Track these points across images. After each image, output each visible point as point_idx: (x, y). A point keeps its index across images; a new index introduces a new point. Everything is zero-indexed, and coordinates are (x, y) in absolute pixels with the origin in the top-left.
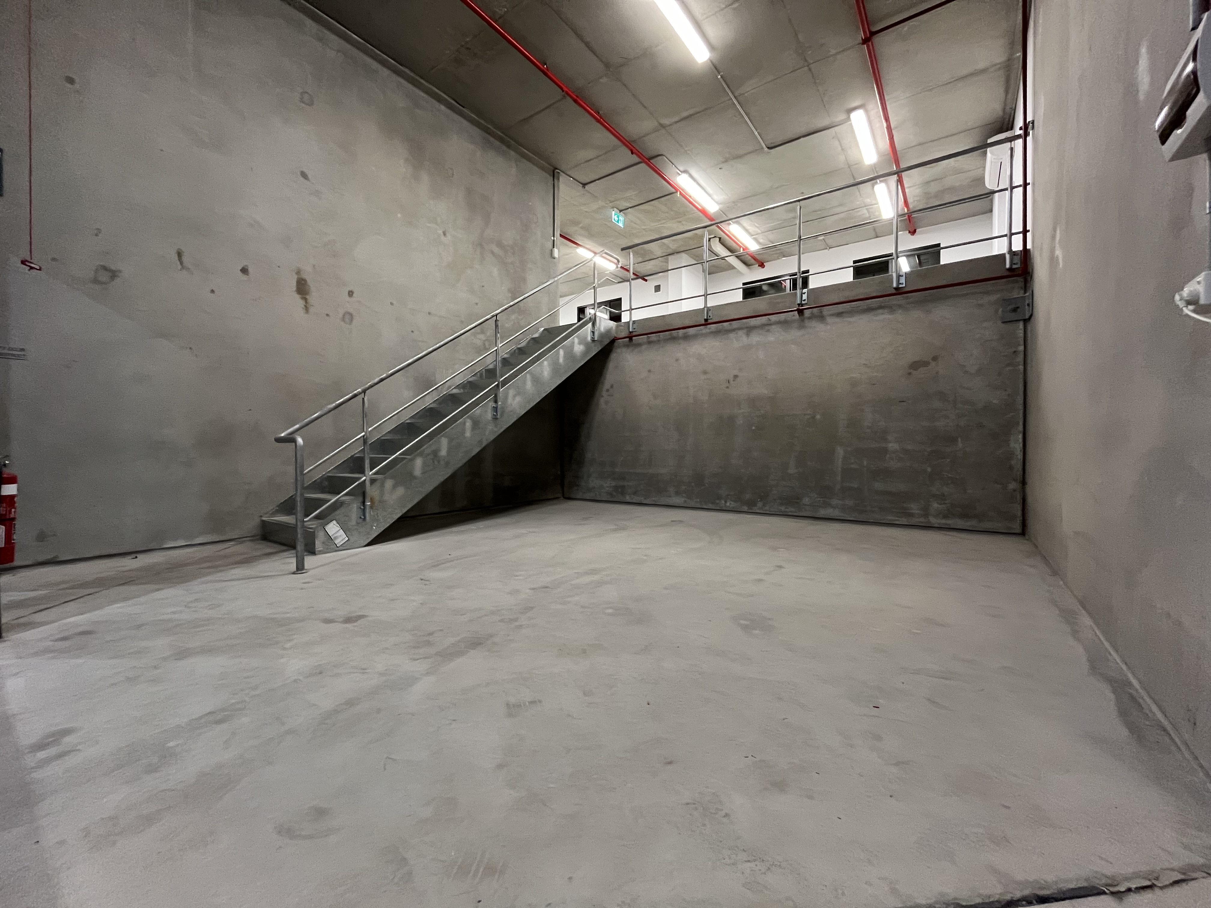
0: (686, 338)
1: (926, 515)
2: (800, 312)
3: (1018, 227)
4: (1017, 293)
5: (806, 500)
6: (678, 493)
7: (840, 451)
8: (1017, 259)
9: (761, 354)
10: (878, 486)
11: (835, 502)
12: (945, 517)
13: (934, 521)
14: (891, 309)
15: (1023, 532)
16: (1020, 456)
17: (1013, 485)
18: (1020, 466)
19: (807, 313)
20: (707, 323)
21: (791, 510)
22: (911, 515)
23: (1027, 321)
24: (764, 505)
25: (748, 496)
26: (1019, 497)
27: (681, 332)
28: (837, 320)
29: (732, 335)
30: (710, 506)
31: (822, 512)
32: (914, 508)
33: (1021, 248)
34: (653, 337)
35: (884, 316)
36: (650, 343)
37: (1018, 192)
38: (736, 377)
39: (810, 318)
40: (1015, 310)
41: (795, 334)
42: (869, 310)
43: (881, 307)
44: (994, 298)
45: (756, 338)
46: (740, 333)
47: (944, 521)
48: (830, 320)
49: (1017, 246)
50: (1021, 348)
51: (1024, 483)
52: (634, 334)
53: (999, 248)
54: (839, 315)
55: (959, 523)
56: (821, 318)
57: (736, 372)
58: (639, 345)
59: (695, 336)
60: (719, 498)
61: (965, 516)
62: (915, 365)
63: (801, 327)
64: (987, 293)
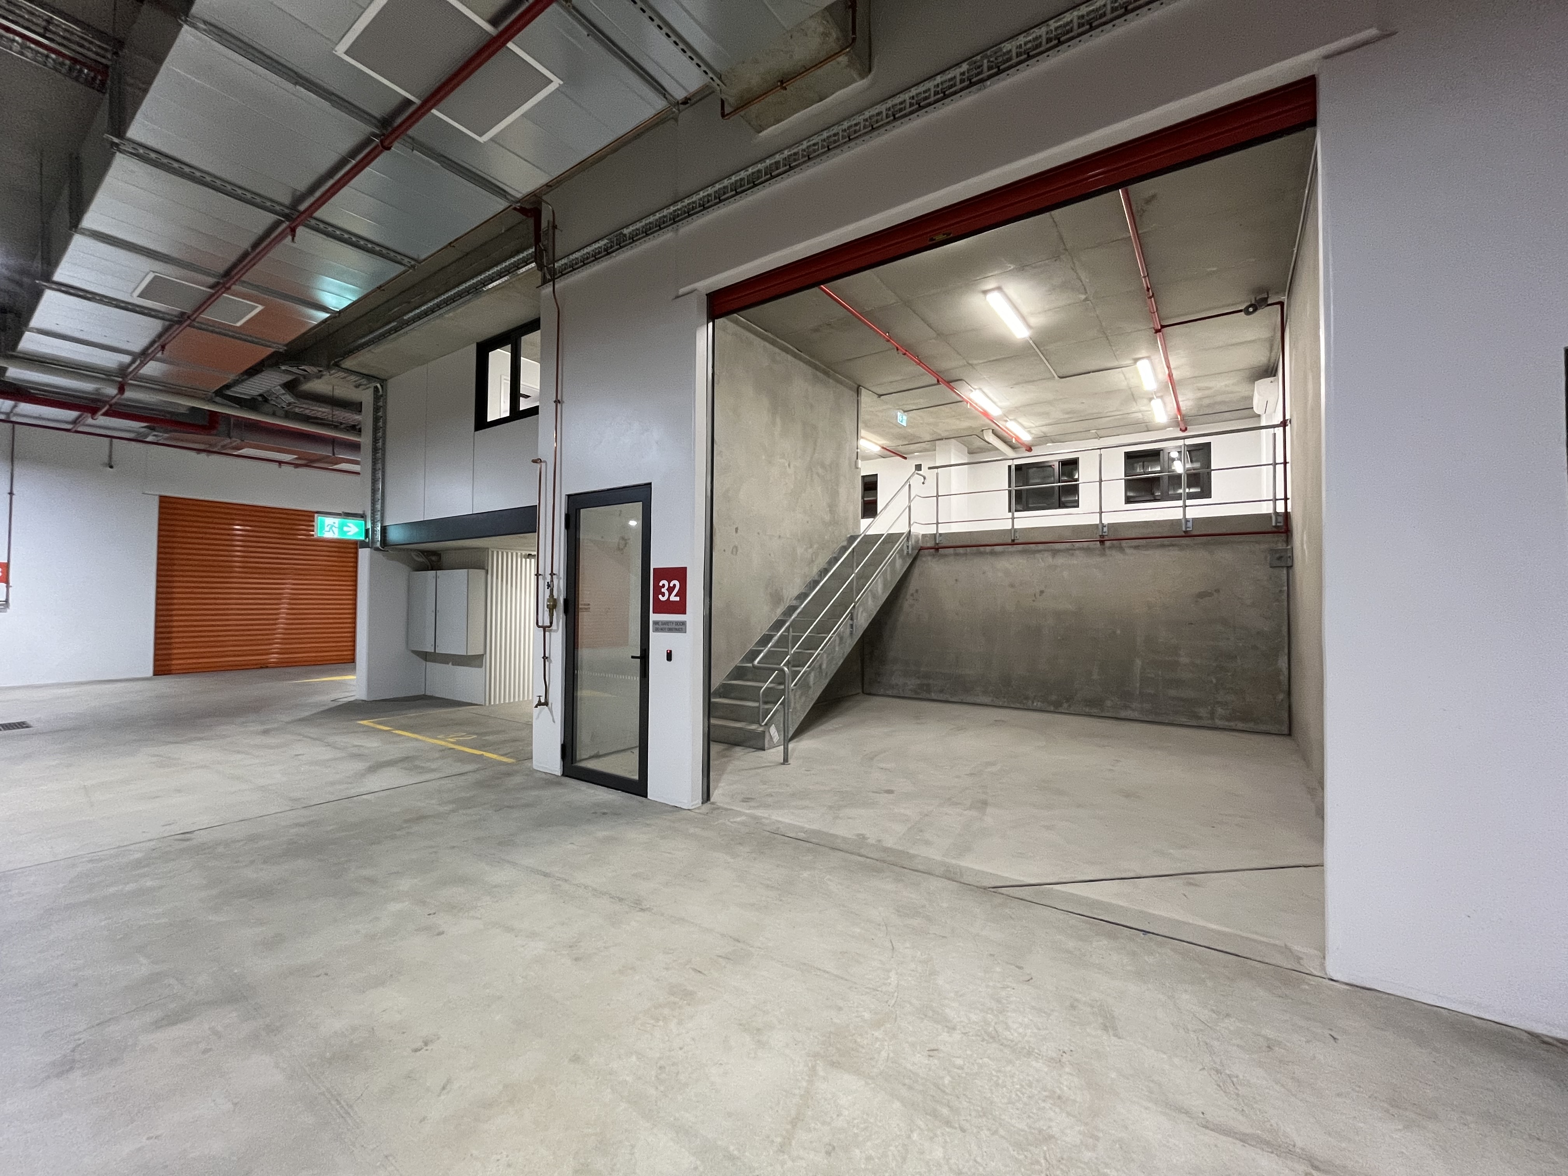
0: (992, 553)
1: (1212, 718)
2: (1102, 542)
3: (1280, 494)
4: (1281, 546)
5: (1109, 703)
6: (985, 693)
7: (1138, 662)
8: (1281, 519)
9: (1065, 574)
10: (1173, 692)
11: (1135, 705)
12: (1228, 720)
13: (1219, 723)
14: (1181, 548)
15: (1290, 734)
16: (1286, 672)
17: (1281, 696)
18: (1286, 682)
19: (1108, 543)
20: (1013, 543)
21: (1094, 711)
22: (1200, 718)
23: (1290, 567)
24: (1070, 706)
25: (1054, 698)
26: (1286, 706)
27: (988, 549)
28: (1135, 551)
29: (1038, 555)
30: (1018, 705)
31: (1123, 714)
32: (1203, 712)
33: (1283, 511)
34: (961, 550)
35: (1175, 553)
36: (956, 555)
37: (1280, 468)
38: (1042, 592)
39: (1110, 548)
40: (1280, 558)
41: (1097, 560)
42: (1163, 546)
43: (1173, 545)
44: (1264, 547)
45: (1060, 560)
46: (1046, 554)
47: (1227, 723)
48: (1128, 551)
49: (1280, 508)
50: (1285, 588)
51: (1289, 693)
52: (940, 545)
53: (1266, 508)
54: (1136, 547)
55: (1240, 725)
56: (1121, 549)
57: (1042, 588)
58: (945, 556)
59: (1002, 553)
60: (1027, 698)
61: (1243, 720)
62: (1201, 595)
63: (1103, 554)
64: (1258, 543)
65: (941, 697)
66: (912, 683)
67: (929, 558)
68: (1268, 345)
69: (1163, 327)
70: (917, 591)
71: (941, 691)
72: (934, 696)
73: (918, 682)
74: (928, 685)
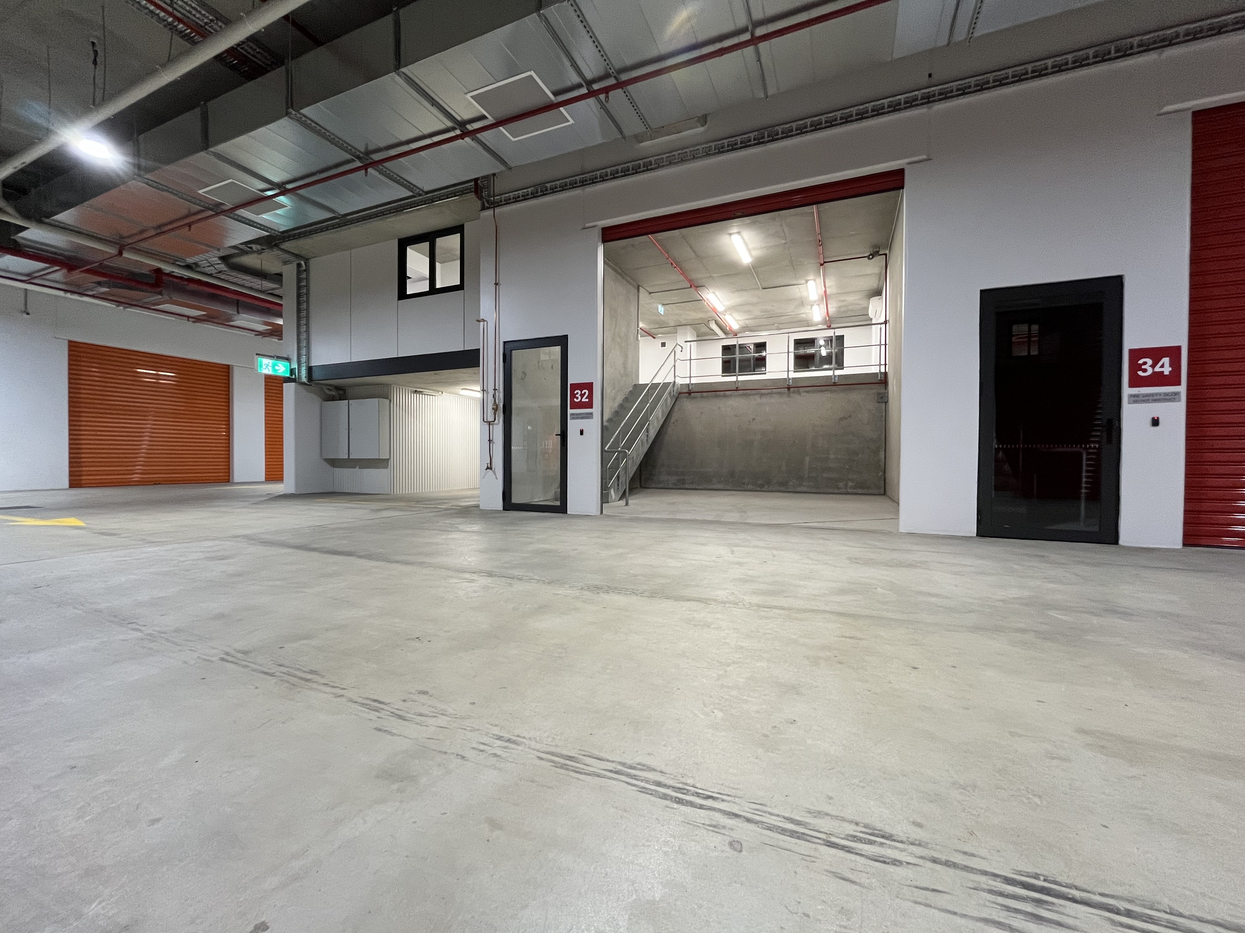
0: (725, 396)
1: (846, 488)
2: (789, 388)
3: (883, 362)
4: (882, 391)
5: (791, 483)
6: (719, 482)
7: (807, 459)
8: (883, 376)
9: (767, 409)
10: (825, 475)
11: (804, 484)
12: (854, 489)
13: (849, 490)
14: (831, 391)
15: (884, 494)
16: (883, 461)
17: (881, 474)
18: (883, 465)
19: (792, 390)
20: (737, 389)
21: (782, 489)
22: (840, 488)
23: (886, 403)
24: (769, 487)
25: (759, 482)
26: (883, 477)
27: (722, 393)
28: (807, 394)
29: (751, 397)
30: (739, 488)
31: (798, 489)
32: (841, 485)
33: (884, 371)
34: (705, 394)
35: (828, 395)
36: (702, 397)
37: (883, 347)
38: (754, 419)
39: (793, 392)
40: (882, 398)
41: (785, 399)
42: (822, 391)
43: (827, 391)
44: (875, 391)
45: (765, 400)
46: (756, 396)
47: (853, 491)
48: (803, 394)
49: (883, 370)
50: (884, 414)
51: (885, 472)
52: (692, 391)
53: (875, 370)
54: (807, 392)
55: (860, 491)
56: (799, 393)
57: (754, 417)
58: (696, 398)
59: (731, 396)
60: (744, 484)
61: (861, 488)
62: (842, 419)
63: (789, 396)
64: (872, 389)
65: (691, 486)
66: (673, 479)
67: (685, 400)
68: (877, 277)
69: (825, 262)
70: (677, 421)
71: (692, 483)
72: (687, 486)
73: (677, 478)
74: (684, 479)
